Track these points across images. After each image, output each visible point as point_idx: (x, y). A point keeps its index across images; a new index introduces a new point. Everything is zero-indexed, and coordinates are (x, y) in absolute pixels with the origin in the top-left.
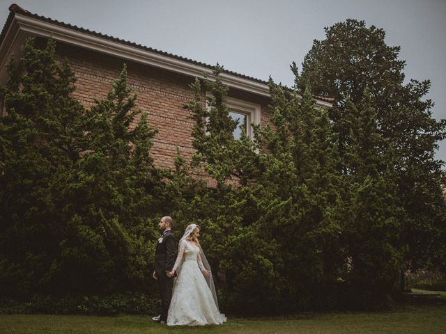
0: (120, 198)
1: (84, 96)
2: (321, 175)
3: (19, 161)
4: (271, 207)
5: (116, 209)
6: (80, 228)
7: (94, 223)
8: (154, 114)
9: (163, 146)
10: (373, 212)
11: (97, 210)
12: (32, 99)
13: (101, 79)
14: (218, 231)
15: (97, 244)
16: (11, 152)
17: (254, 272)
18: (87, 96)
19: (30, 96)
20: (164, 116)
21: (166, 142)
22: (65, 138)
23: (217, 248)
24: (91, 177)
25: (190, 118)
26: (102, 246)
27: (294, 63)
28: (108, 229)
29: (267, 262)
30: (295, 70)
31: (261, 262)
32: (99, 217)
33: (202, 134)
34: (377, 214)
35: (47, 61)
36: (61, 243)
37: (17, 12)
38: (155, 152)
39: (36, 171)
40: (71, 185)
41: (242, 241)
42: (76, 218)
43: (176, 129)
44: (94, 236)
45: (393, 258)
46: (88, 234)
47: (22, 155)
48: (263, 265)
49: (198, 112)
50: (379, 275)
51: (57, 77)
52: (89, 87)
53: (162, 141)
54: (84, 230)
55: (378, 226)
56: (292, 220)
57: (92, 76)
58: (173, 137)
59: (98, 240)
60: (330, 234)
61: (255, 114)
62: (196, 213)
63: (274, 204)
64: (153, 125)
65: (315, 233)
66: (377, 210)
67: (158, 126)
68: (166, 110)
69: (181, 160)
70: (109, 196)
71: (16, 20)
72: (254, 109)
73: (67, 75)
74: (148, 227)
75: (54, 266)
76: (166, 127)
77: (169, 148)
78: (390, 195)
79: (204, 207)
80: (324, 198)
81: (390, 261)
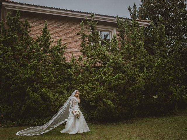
0: (47, 79)
1: (36, 33)
2: (134, 61)
3: (5, 67)
4: (109, 79)
5: (45, 83)
6: (30, 92)
7: (36, 90)
8: (67, 37)
9: (72, 50)
10: (163, 74)
11: (37, 85)
12: (11, 39)
13: (43, 24)
14: (88, 90)
15: (38, 99)
16: (2, 63)
17: (104, 106)
18: (37, 33)
19: (10, 38)
20: (72, 37)
21: (73, 48)
22: (25, 54)
23: (89, 97)
24: (33, 72)
25: (80, 38)
26: (40, 99)
27: (130, 7)
28: (42, 93)
29: (110, 102)
30: (130, 10)
31: (106, 102)
32: (38, 88)
33: (84, 45)
34: (165, 74)
35: (17, 21)
36: (25, 99)
37: (3, 1)
38: (69, 53)
39: (14, 69)
40: (25, 75)
41: (98, 94)
42: (29, 88)
43: (77, 42)
44: (36, 96)
45: (174, 93)
46: (34, 95)
47: (7, 64)
48: (107, 103)
49: (83, 36)
50: (167, 101)
51: (23, 27)
52: (38, 29)
53: (71, 48)
54: (32, 94)
55: (165, 80)
56: (121, 83)
57: (39, 24)
58: (76, 46)
59: (38, 97)
60: (139, 88)
61: (113, 31)
62: (81, 81)
63: (110, 78)
64: (67, 42)
65: (132, 88)
66: (165, 73)
67: (69, 42)
68: (72, 35)
69: (74, 59)
70: (42, 78)
71: (3, 5)
72: (113, 29)
73: (27, 25)
74: (61, 89)
75: (23, 108)
76: (73, 42)
77: (75, 51)
78: (172, 66)
79: (84, 79)
80: (135, 72)
81: (172, 95)
